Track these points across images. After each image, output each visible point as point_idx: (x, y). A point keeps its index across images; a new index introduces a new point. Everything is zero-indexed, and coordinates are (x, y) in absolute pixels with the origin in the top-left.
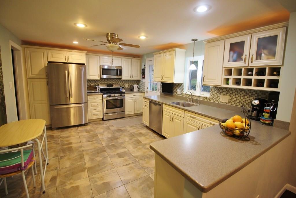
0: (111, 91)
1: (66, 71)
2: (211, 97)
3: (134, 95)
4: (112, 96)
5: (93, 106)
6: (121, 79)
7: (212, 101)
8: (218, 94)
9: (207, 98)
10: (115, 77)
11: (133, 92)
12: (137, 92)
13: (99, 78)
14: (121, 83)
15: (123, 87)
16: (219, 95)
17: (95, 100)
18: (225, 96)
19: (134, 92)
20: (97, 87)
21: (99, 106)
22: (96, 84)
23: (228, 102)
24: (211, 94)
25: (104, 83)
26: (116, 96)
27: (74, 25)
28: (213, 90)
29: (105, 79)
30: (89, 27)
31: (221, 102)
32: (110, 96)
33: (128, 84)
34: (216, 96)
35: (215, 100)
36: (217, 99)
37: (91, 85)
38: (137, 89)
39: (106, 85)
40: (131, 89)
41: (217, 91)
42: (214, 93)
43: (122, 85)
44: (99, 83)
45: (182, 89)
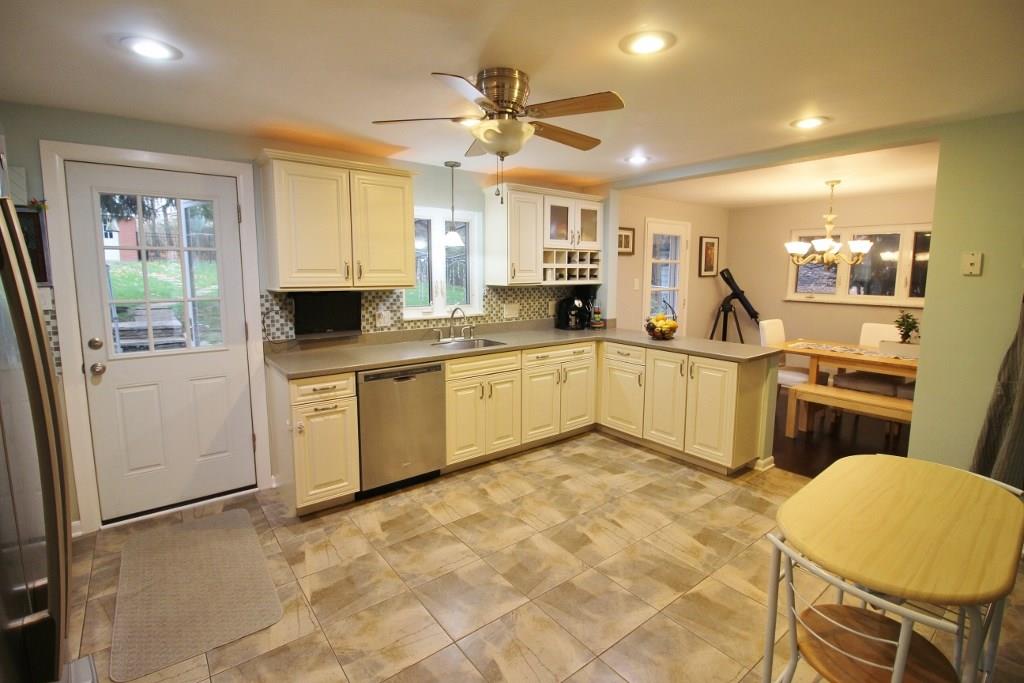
2: (487, 312)
7: (490, 322)
8: (499, 302)
9: (476, 317)
16: (502, 305)
18: (513, 305)
23: (517, 316)
24: (487, 306)
28: (489, 297)
31: (507, 319)
34: (497, 309)
35: (494, 318)
36: (499, 315)
41: (497, 296)
42: (492, 303)
45: (395, 308)
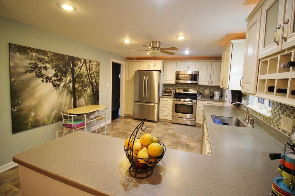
0: (184, 96)
1: (144, 77)
2: (272, 117)
3: (208, 103)
4: (181, 100)
5: (164, 108)
6: (197, 84)
7: (272, 126)
9: (267, 118)
10: (189, 82)
11: (213, 99)
12: (218, 100)
13: (174, 83)
14: (200, 89)
15: (201, 94)
16: (281, 115)
17: (166, 102)
18: (288, 118)
19: (215, 100)
20: (172, 91)
21: (169, 108)
22: (174, 88)
24: (273, 111)
25: (181, 88)
26: (187, 101)
27: (123, 42)
29: (183, 84)
30: (133, 42)
31: (282, 130)
32: (180, 101)
33: (209, 91)
34: (278, 117)
35: (275, 124)
36: (278, 123)
37: (170, 89)
38: (218, 97)
39: (183, 90)
40: (211, 96)
42: (276, 110)
43: (201, 91)
44: (177, 87)
